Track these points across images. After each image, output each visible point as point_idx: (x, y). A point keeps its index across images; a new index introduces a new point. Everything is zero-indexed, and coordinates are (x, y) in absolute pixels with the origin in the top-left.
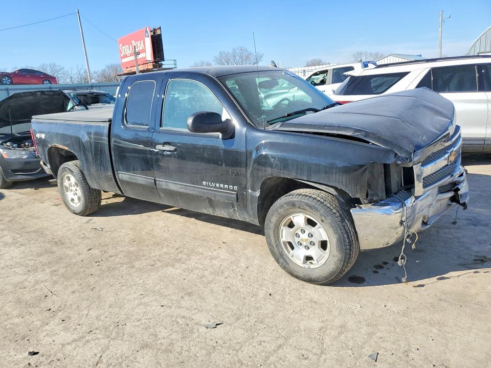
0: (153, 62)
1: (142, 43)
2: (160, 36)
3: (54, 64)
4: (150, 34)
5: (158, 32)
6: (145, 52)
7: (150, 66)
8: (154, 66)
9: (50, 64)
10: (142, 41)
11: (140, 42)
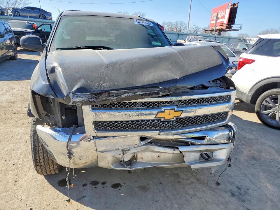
0: (227, 25)
1: (224, 12)
2: (237, 8)
3: (182, 22)
4: (230, 7)
5: (236, 6)
6: (224, 18)
7: (224, 27)
8: (227, 28)
9: (180, 22)
10: (225, 11)
11: (223, 11)
